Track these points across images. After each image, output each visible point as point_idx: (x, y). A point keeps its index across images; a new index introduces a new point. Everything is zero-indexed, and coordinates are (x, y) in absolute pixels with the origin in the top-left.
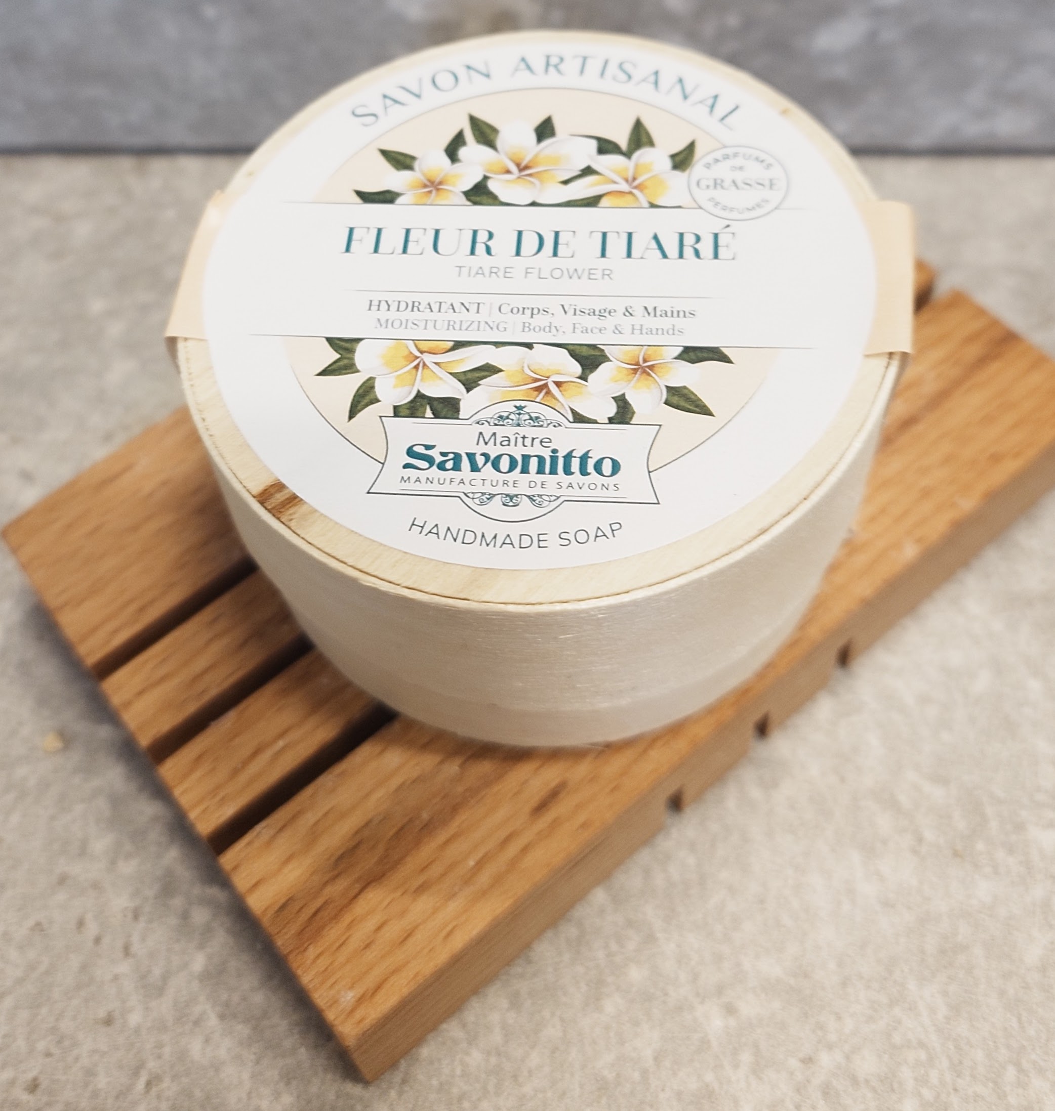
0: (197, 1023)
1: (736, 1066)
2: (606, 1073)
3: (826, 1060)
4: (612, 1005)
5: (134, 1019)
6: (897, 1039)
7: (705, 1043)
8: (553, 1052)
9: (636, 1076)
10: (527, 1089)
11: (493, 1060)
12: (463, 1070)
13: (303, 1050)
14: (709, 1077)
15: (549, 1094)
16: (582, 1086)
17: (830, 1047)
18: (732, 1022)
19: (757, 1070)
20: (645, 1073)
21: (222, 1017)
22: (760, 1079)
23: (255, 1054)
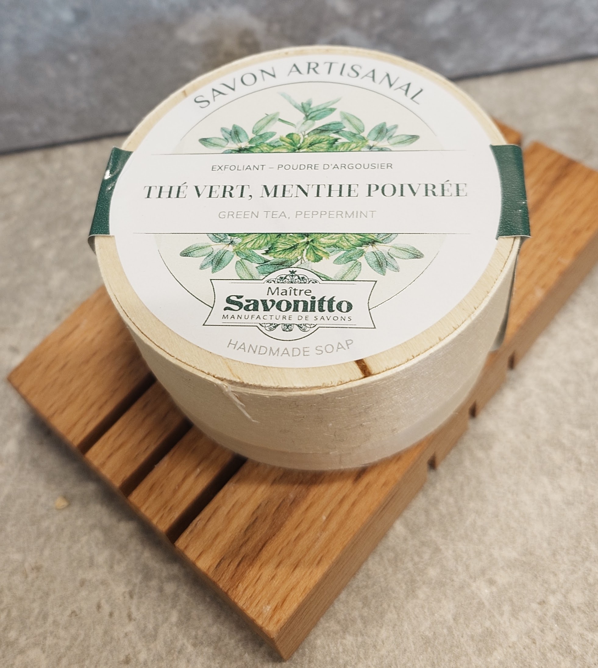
0: (180, 652)
1: (502, 615)
2: (427, 633)
3: (553, 600)
4: (422, 593)
5: (143, 656)
6: (591, 580)
7: (481, 604)
8: (394, 628)
9: (445, 631)
10: (383, 652)
11: (360, 639)
12: (343, 649)
13: (246, 655)
14: (488, 624)
15: (397, 652)
16: (414, 644)
17: (553, 592)
18: (494, 589)
19: (514, 613)
20: (450, 629)
21: (194, 645)
22: (517, 619)
23: (218, 663)
